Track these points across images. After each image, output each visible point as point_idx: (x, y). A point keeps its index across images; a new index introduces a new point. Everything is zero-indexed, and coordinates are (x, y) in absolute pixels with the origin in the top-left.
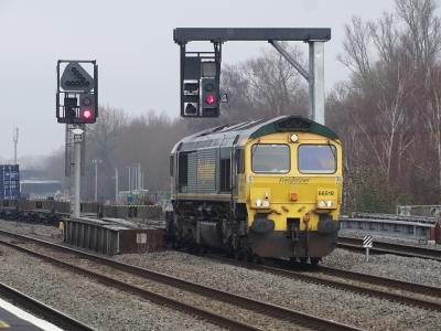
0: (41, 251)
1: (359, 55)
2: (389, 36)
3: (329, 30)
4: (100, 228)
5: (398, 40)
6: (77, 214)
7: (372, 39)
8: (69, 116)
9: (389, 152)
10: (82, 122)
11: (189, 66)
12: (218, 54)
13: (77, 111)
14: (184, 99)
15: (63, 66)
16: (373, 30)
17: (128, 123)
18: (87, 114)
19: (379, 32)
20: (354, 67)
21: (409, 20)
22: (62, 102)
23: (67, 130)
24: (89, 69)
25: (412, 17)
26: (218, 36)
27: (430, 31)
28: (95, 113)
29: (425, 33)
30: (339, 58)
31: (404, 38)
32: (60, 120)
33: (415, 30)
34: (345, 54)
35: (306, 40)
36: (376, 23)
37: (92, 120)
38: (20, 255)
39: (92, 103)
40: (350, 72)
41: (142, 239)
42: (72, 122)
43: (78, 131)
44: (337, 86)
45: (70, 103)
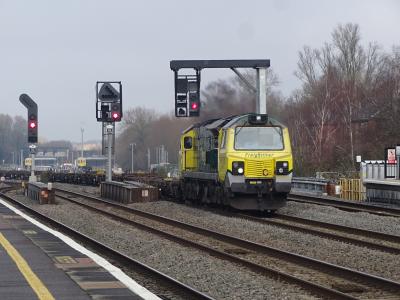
0: (86, 202)
1: (309, 72)
2: (329, 59)
3: (269, 61)
4: (121, 187)
5: (335, 62)
6: (109, 180)
7: (317, 61)
8: (105, 117)
9: (321, 137)
10: (113, 121)
11: (181, 85)
12: (198, 76)
13: (110, 114)
14: (177, 105)
15: (100, 85)
16: (318, 55)
17: (158, 118)
18: (116, 116)
19: (322, 56)
20: (305, 80)
21: (342, 48)
22: (99, 108)
23: (103, 126)
24: (116, 87)
25: (344, 46)
26: (198, 65)
27: (356, 55)
28: (121, 115)
29: (352, 57)
30: (295, 74)
31: (339, 61)
32: (98, 120)
33: (346, 55)
34: (299, 71)
35: (254, 68)
36: (320, 50)
37: (119, 119)
38: (70, 204)
39: (119, 108)
40: (302, 83)
41: (146, 193)
42: (106, 121)
43: (110, 126)
44: (294, 92)
45: (105, 109)
